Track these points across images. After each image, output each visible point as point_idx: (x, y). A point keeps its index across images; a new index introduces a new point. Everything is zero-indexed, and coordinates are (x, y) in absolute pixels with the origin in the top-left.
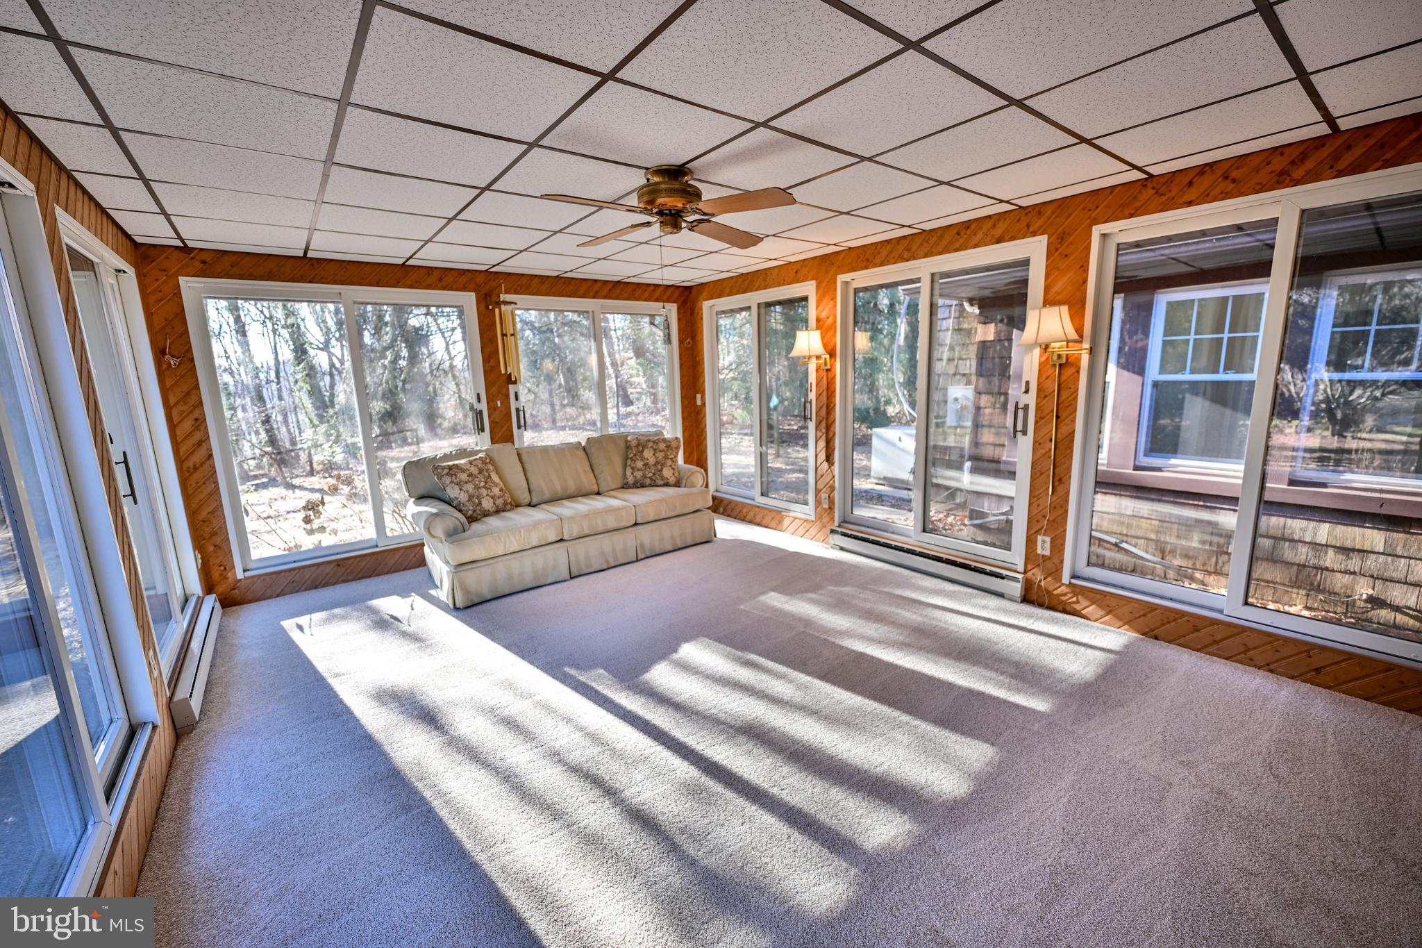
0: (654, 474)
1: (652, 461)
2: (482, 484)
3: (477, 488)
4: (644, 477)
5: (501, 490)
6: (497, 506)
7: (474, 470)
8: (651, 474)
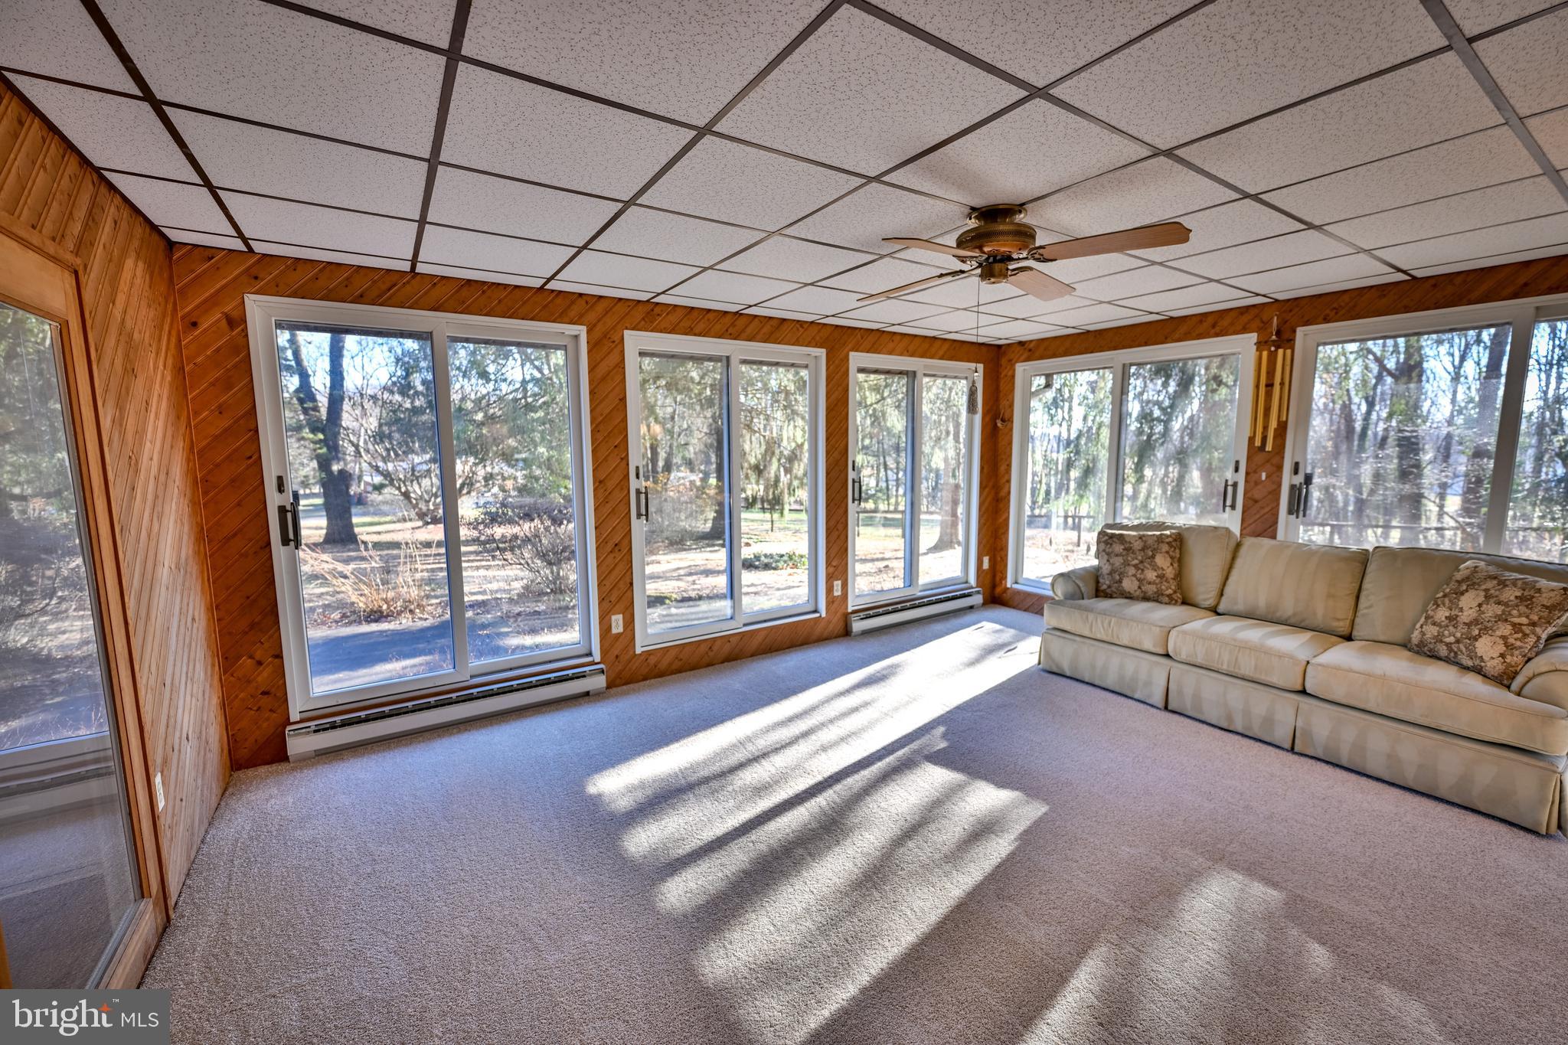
0: (1458, 641)
1: (1468, 615)
2: (1136, 562)
3: (1126, 564)
4: (1439, 639)
5: (1161, 577)
6: (1145, 593)
7: (1138, 545)
8: (1452, 639)
